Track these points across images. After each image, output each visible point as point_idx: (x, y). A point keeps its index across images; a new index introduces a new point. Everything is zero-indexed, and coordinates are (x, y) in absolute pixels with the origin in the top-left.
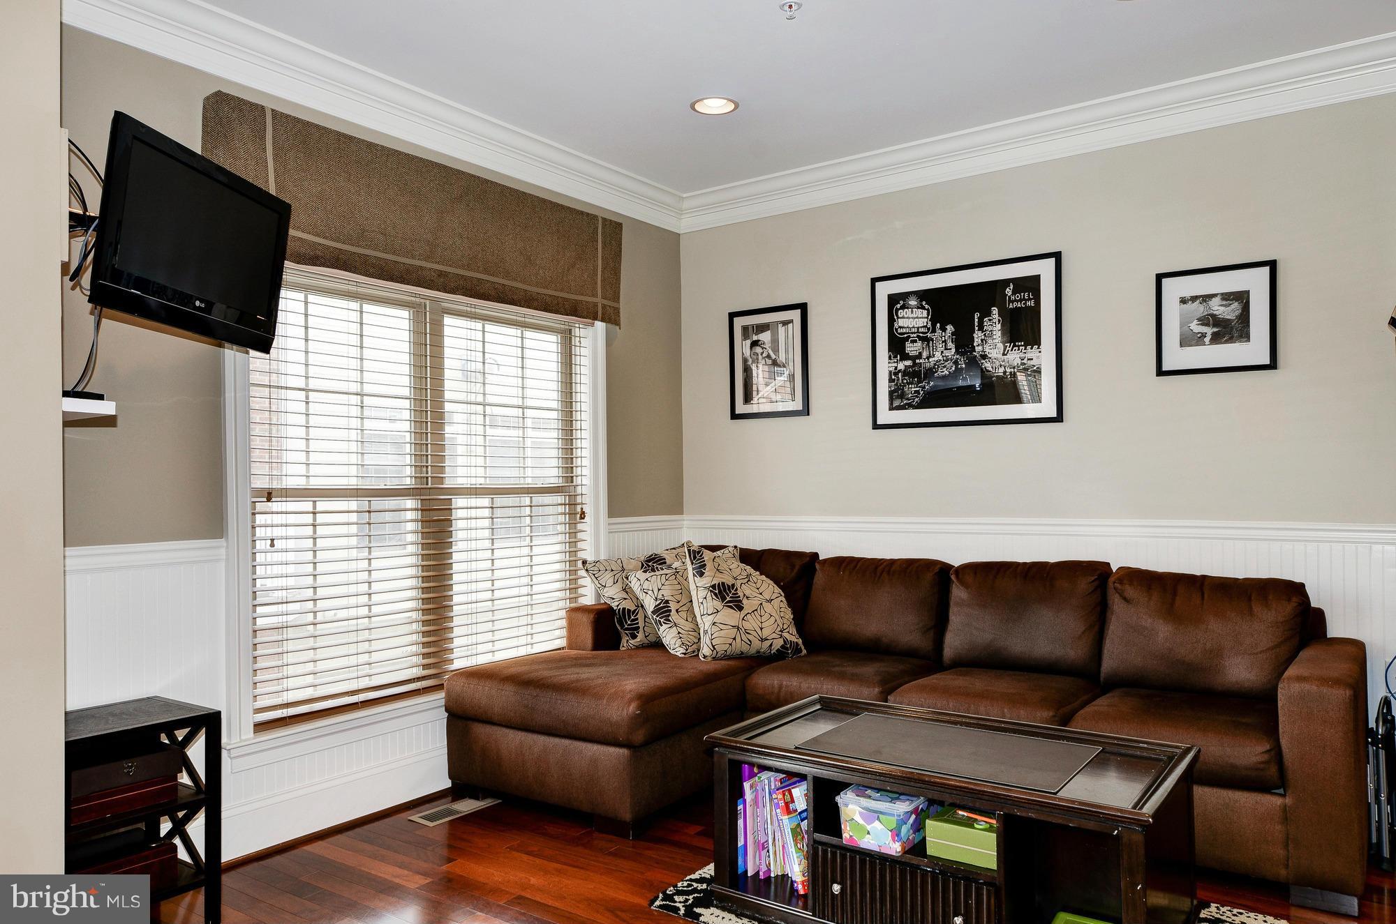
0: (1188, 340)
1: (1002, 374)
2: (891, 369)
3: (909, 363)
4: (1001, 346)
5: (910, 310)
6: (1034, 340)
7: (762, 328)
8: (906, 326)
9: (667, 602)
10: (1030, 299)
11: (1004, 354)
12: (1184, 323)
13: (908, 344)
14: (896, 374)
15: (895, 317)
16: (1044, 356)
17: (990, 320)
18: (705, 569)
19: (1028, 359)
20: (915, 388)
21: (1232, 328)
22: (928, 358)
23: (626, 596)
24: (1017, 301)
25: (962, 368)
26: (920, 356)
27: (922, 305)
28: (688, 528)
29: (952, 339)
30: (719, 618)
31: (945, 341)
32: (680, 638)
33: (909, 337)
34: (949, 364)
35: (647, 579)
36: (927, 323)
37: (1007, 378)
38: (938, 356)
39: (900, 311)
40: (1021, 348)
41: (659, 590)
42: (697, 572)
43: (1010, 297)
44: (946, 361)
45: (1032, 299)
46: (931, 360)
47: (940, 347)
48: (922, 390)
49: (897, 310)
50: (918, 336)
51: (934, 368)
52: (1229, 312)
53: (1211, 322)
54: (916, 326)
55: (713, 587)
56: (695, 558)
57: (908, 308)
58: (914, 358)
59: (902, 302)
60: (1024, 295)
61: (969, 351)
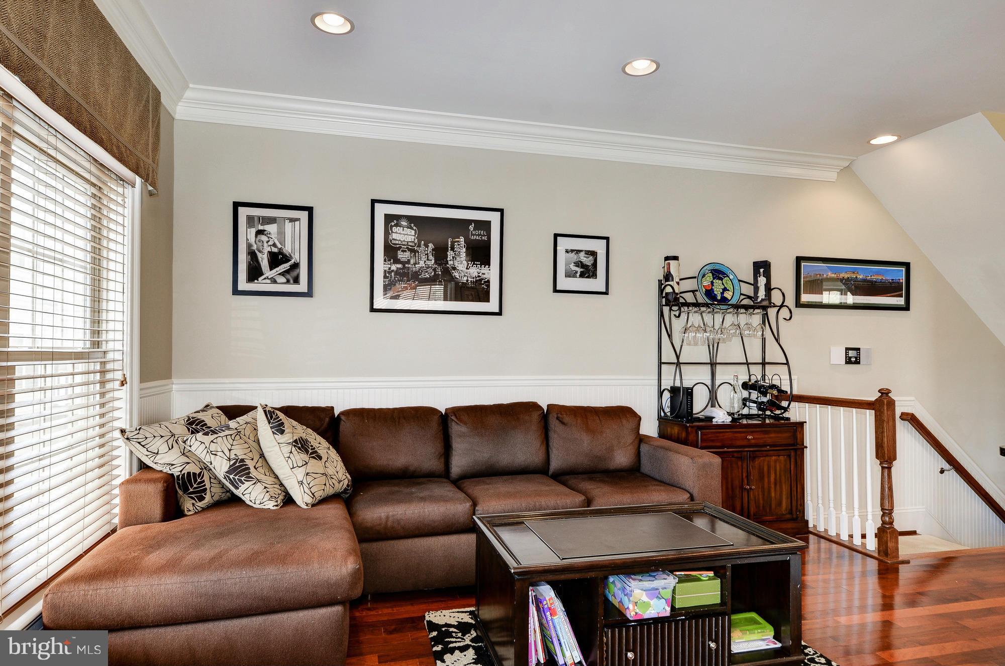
0: (569, 274)
1: (465, 281)
2: (386, 269)
3: (400, 266)
4: (465, 262)
5: (402, 228)
6: (486, 262)
7: (271, 220)
8: (398, 239)
9: (242, 460)
10: (484, 235)
11: (467, 269)
12: (567, 264)
13: (399, 252)
14: (390, 273)
15: (390, 232)
16: (491, 273)
17: (459, 245)
18: (284, 427)
19: (482, 274)
20: (404, 284)
21: (589, 270)
22: (415, 264)
23: (187, 460)
24: (477, 235)
25: (439, 274)
26: (408, 262)
27: (411, 226)
28: (177, 391)
29: (433, 253)
30: (310, 468)
31: (427, 254)
32: (267, 492)
33: (401, 247)
34: (430, 270)
35: (212, 441)
36: (414, 239)
37: (469, 284)
38: (422, 264)
39: (394, 228)
40: (478, 266)
41: (230, 450)
42: (277, 430)
43: (472, 232)
44: (428, 268)
45: (486, 235)
46: (416, 266)
47: (424, 258)
48: (409, 286)
49: (392, 226)
50: (407, 248)
51: (419, 271)
52: (588, 261)
53: (580, 266)
54: (406, 240)
55: (296, 441)
56: (271, 417)
57: (400, 226)
58: (403, 263)
59: (395, 221)
60: (481, 232)
61: (444, 263)
